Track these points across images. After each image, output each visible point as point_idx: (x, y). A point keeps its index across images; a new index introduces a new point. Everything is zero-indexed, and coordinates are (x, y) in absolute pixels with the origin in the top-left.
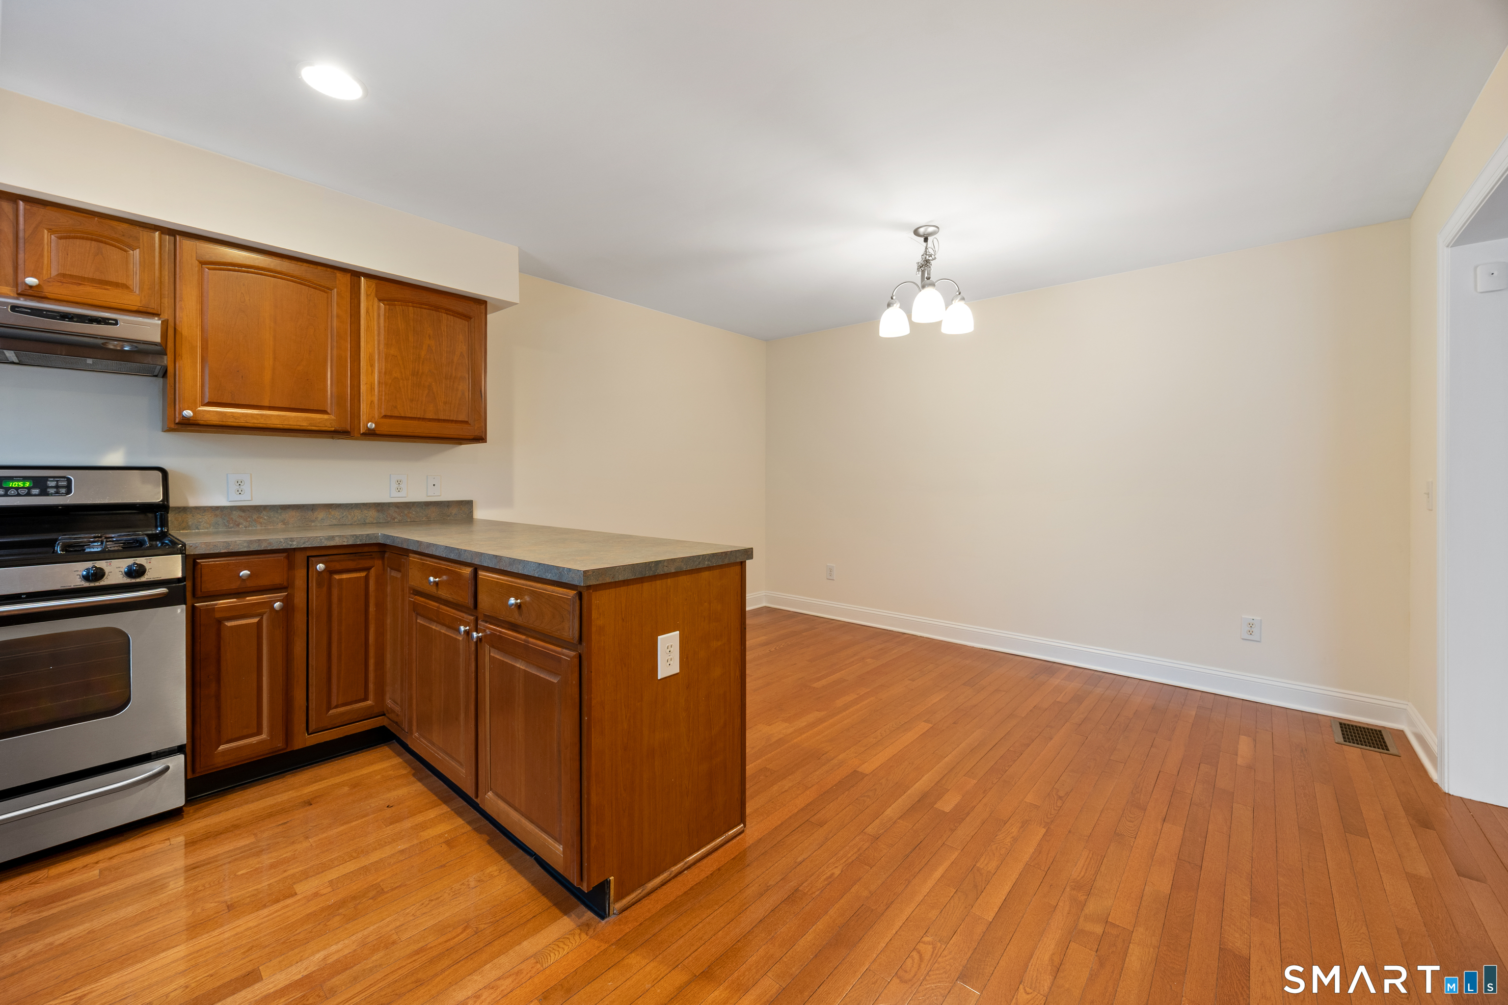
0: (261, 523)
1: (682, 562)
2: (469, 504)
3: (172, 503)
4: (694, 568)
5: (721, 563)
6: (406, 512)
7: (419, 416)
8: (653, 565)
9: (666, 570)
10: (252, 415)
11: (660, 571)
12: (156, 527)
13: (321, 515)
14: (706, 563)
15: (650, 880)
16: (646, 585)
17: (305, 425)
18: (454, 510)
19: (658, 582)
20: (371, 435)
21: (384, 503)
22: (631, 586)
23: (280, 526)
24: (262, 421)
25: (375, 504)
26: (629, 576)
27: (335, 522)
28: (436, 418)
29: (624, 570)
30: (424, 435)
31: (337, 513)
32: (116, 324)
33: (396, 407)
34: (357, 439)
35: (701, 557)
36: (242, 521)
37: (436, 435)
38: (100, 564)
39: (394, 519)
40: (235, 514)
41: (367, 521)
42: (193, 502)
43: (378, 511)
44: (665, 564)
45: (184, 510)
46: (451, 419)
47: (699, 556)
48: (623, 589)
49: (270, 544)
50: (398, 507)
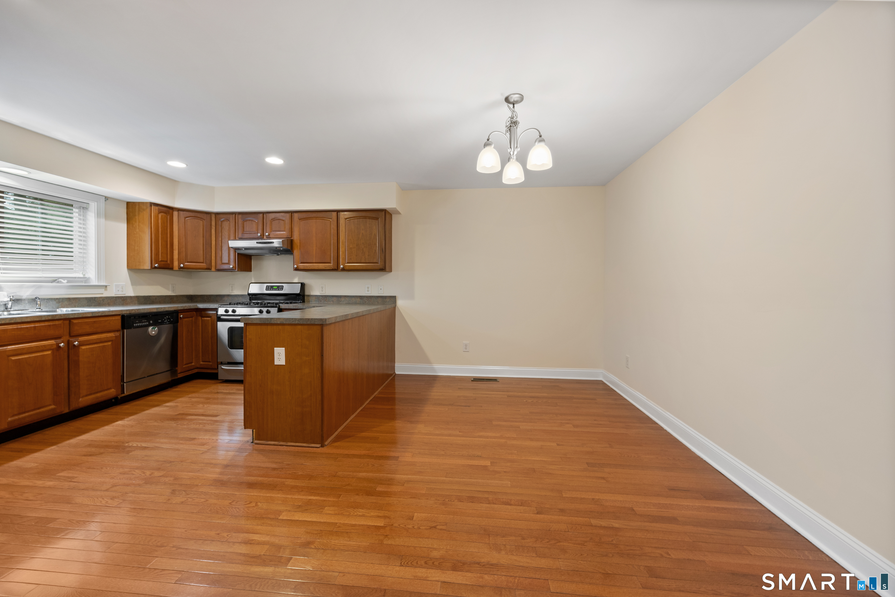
0: (327, 301)
1: (284, 320)
2: (393, 299)
3: (307, 293)
4: (290, 323)
5: (305, 323)
6: (370, 300)
7: (359, 262)
8: (269, 319)
9: (275, 322)
10: (311, 266)
11: (272, 322)
12: (299, 301)
13: (343, 299)
14: (297, 322)
15: (271, 441)
16: (269, 327)
17: (323, 268)
18: (388, 300)
19: (275, 327)
20: (343, 270)
21: (362, 296)
22: (263, 326)
23: (332, 302)
24: (313, 267)
25: (359, 296)
26: (259, 322)
27: (347, 302)
28: (365, 262)
29: (256, 320)
30: (361, 269)
31: (347, 299)
32: (274, 243)
33: (351, 259)
34: (340, 271)
35: (294, 319)
36: (322, 300)
37: (365, 269)
38: (269, 309)
39: (366, 302)
40: (321, 297)
41: (357, 303)
42: (312, 294)
43: (360, 299)
44: (275, 320)
45: (309, 296)
46: (371, 262)
47: (293, 319)
48: (259, 327)
49: (298, 307)
50: (367, 298)
